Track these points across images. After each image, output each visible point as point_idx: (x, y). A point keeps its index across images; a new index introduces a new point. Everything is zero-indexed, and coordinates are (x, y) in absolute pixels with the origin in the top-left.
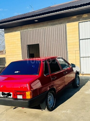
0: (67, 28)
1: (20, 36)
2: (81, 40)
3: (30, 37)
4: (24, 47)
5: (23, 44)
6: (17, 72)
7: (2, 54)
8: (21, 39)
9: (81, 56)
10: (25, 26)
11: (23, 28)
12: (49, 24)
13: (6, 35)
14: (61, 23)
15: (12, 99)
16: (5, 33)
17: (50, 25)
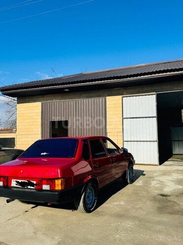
0: (107, 103)
1: (40, 108)
2: (124, 118)
3: (55, 111)
4: (46, 124)
5: (44, 119)
6: (45, 154)
7: (10, 133)
8: (42, 112)
9: (124, 140)
10: (50, 95)
11: (45, 98)
12: (83, 95)
13: (19, 106)
14: (99, 96)
15: (35, 190)
16: (18, 103)
17: (84, 97)
